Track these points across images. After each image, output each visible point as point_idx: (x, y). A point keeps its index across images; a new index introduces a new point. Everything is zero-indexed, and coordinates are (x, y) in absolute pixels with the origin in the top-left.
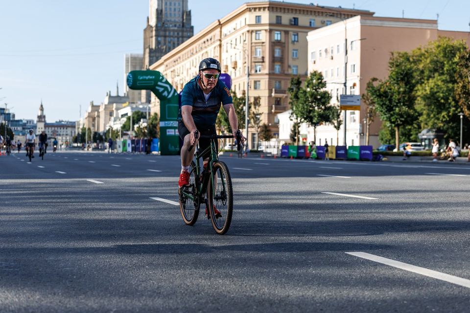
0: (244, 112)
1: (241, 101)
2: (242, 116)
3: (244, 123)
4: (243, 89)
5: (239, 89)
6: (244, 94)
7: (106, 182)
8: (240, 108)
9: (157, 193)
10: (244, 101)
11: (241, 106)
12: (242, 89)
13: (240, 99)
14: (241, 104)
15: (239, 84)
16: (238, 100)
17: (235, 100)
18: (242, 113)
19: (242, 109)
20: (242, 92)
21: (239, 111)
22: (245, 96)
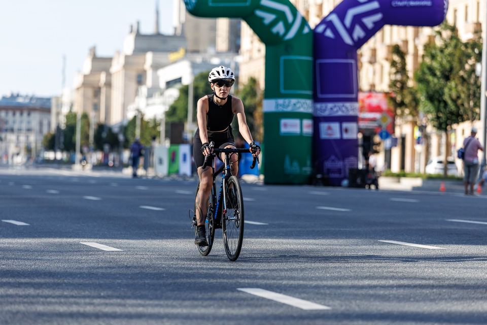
0: (477, 78)
1: (469, 51)
2: (473, 88)
3: (477, 105)
4: (475, 20)
5: (466, 19)
6: (478, 30)
7: (128, 250)
8: (467, 67)
9: (255, 277)
10: (477, 51)
11: (471, 61)
12: (472, 18)
13: (466, 45)
14: (469, 57)
15: (466, 7)
16: (463, 48)
17: (456, 47)
18: (472, 81)
19: (473, 70)
20: (472, 28)
21: (466, 76)
22: (480, 38)
